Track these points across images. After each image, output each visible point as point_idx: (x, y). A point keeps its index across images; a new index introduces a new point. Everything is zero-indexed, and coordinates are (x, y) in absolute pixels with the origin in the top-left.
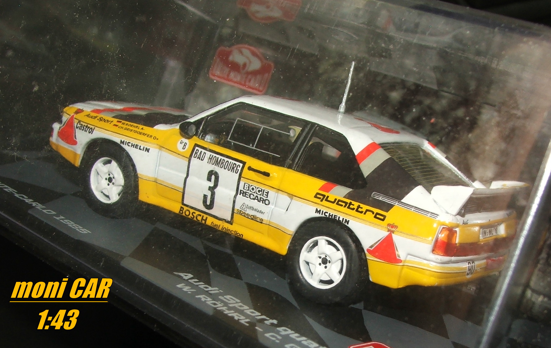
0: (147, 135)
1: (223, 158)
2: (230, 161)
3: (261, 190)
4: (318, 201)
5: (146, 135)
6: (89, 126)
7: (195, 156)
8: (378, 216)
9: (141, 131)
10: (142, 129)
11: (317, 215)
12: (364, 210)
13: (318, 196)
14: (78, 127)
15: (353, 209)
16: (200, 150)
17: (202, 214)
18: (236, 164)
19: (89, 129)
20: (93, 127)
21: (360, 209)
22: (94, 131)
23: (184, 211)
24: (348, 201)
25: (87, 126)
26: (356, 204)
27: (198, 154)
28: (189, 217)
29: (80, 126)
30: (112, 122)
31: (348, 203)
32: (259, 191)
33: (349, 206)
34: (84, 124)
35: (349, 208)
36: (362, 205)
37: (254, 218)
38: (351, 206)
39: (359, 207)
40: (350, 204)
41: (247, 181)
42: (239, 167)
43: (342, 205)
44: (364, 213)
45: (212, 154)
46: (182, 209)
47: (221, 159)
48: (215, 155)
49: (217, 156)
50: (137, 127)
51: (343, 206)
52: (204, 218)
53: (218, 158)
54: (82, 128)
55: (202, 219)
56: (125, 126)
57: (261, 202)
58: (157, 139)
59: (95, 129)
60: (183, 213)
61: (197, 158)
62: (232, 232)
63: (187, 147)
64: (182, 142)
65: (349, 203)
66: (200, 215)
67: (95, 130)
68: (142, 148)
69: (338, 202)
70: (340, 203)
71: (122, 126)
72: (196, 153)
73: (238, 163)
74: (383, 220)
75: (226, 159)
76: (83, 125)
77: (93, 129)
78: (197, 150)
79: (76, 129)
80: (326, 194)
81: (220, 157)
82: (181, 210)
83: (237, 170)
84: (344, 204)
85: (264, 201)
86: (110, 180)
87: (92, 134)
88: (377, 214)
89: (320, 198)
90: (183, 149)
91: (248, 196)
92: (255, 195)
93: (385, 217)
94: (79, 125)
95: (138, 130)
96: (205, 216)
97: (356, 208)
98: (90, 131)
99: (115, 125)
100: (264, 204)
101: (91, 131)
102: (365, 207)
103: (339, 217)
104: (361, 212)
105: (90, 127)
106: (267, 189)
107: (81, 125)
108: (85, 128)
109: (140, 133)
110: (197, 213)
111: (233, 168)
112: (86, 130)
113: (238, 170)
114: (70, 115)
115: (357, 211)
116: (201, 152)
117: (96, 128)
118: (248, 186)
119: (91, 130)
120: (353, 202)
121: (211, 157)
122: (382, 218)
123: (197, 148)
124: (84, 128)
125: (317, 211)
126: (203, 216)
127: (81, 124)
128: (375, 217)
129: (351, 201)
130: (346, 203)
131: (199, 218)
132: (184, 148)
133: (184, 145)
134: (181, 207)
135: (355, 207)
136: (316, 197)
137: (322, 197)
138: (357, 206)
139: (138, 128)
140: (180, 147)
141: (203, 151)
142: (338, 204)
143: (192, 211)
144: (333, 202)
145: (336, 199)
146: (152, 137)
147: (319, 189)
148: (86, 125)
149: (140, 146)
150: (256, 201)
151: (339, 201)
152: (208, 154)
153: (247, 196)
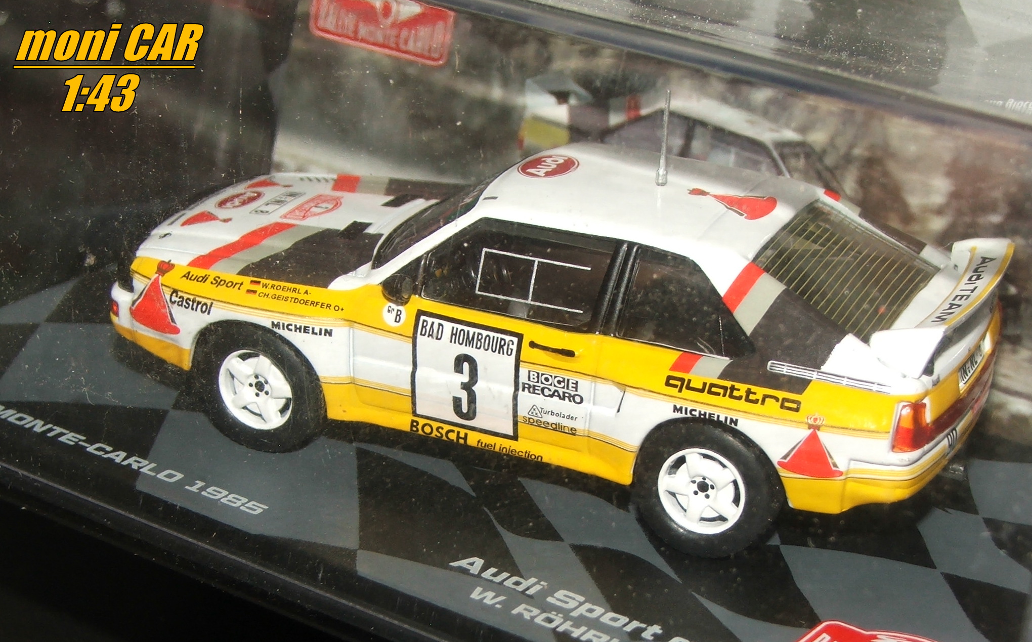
0: (320, 304)
1: (477, 331)
2: (492, 334)
3: (562, 380)
4: (674, 391)
5: (317, 304)
6: (198, 299)
7: (423, 333)
8: (787, 404)
9: (306, 297)
10: (305, 293)
11: (678, 415)
12: (760, 398)
13: (672, 382)
14: (175, 301)
15: (740, 398)
16: (430, 320)
17: (456, 429)
18: (505, 340)
19: (200, 306)
20: (209, 302)
21: (752, 397)
22: (212, 308)
23: (420, 427)
24: (728, 384)
25: (194, 301)
26: (742, 388)
27: (428, 328)
28: (433, 435)
29: (177, 299)
30: (242, 284)
31: (727, 388)
32: (559, 382)
33: (730, 392)
34: (186, 296)
35: (731, 396)
36: (754, 388)
37: (557, 428)
38: (736, 393)
39: (749, 392)
40: (733, 388)
41: (532, 367)
42: (513, 344)
43: (718, 394)
44: (760, 402)
45: (456, 326)
46: (415, 424)
47: (474, 333)
48: (460, 327)
49: (466, 328)
50: (294, 290)
51: (721, 395)
52: (462, 435)
53: (468, 332)
54: (184, 303)
55: (458, 437)
56: (271, 292)
57: (566, 399)
58: (342, 309)
59: (213, 305)
60: (418, 430)
61: (428, 337)
62: (520, 454)
63: (403, 316)
64: (390, 309)
65: (730, 388)
66: (453, 431)
67: (214, 307)
68: (317, 330)
69: (709, 389)
70: (714, 389)
71: (264, 290)
72: (423, 326)
73: (508, 338)
74: (797, 410)
75: (485, 333)
76: (185, 298)
77: (209, 305)
78: (424, 321)
79: (170, 304)
80: (686, 376)
81: (472, 330)
82: (412, 426)
83: (510, 351)
84: (721, 391)
85: (572, 398)
86: (260, 386)
87: (209, 313)
88: (785, 400)
89: (675, 386)
90: (396, 321)
91: (539, 392)
92: (553, 388)
93: (798, 403)
94: (174, 298)
95: (300, 297)
96: (463, 432)
97: (744, 395)
98: (204, 309)
99: (249, 291)
100: (573, 403)
101: (207, 309)
102: (760, 392)
103: (718, 416)
104: (756, 402)
105: (203, 303)
106: (573, 378)
107: (180, 298)
108: (191, 303)
109: (306, 302)
110: (447, 427)
111: (501, 347)
112: (195, 307)
113: (512, 350)
114: (150, 279)
115: (748, 400)
116: (433, 323)
117: (214, 302)
118: (536, 375)
119: (204, 307)
120: (737, 385)
121: (454, 332)
122: (794, 406)
123: (423, 318)
124: (188, 303)
125: (676, 409)
126: (458, 433)
127: (179, 296)
128: (782, 407)
129: (734, 383)
130: (725, 388)
131: (453, 436)
132: (398, 320)
133: (397, 315)
134: (413, 421)
135: (743, 393)
136: (668, 384)
137: (679, 383)
138: (746, 392)
139: (297, 291)
140: (389, 319)
141: (437, 321)
142: (710, 392)
143: (435, 425)
144: (702, 391)
145: (705, 384)
146: (332, 308)
147: (669, 368)
148: (191, 297)
149: (313, 329)
150: (556, 399)
151: (712, 385)
152: (448, 326)
153: (536, 391)
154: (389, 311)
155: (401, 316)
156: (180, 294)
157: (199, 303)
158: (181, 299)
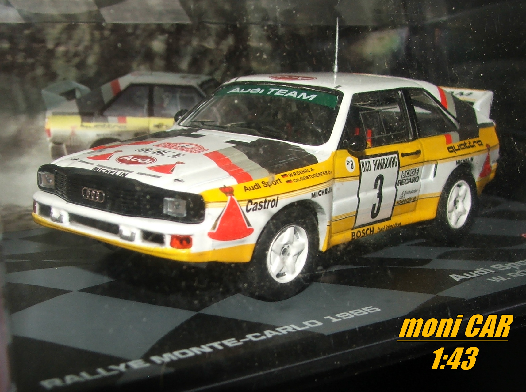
1: (382, 158)
2: (387, 157)
5: (321, 174)
6: (268, 199)
7: (363, 170)
9: (312, 173)
10: (311, 170)
12: (473, 144)
13: (450, 150)
14: (251, 209)
17: (369, 227)
19: (270, 203)
20: (275, 198)
21: (471, 145)
22: (279, 201)
23: (355, 235)
24: (462, 142)
25: (266, 201)
26: (467, 142)
28: (361, 236)
29: (252, 206)
32: (413, 172)
33: (465, 146)
34: (258, 201)
37: (409, 201)
42: (396, 159)
47: (382, 160)
52: (372, 229)
54: (259, 207)
55: (370, 231)
57: (413, 181)
59: (279, 198)
61: (366, 171)
62: (394, 226)
64: (348, 162)
65: (465, 144)
66: (368, 229)
67: (280, 199)
72: (363, 166)
76: (258, 203)
77: (276, 199)
79: (246, 214)
81: (380, 158)
82: (353, 236)
85: (415, 180)
86: (285, 252)
87: (276, 206)
88: (477, 141)
89: (452, 151)
91: (405, 183)
92: (409, 178)
94: (250, 206)
96: (372, 227)
98: (273, 205)
100: (415, 182)
101: (275, 202)
102: (472, 141)
103: (468, 159)
105: (272, 200)
106: (417, 167)
107: (254, 204)
108: (263, 204)
109: (316, 175)
110: (366, 228)
111: (393, 162)
112: (266, 206)
113: (397, 162)
114: (226, 202)
117: (279, 196)
118: (405, 172)
119: (273, 203)
120: (465, 141)
121: (374, 163)
122: (481, 143)
124: (261, 206)
125: (457, 163)
127: (253, 203)
128: (479, 145)
130: (463, 145)
134: (353, 233)
135: (468, 144)
136: (449, 152)
139: (307, 171)
142: (461, 149)
143: (361, 229)
144: (459, 149)
145: (458, 146)
148: (263, 200)
150: (410, 183)
151: (460, 145)
152: (371, 161)
153: (403, 183)
154: (348, 164)
155: (353, 164)
156: (254, 201)
157: (269, 201)
158: (256, 205)
